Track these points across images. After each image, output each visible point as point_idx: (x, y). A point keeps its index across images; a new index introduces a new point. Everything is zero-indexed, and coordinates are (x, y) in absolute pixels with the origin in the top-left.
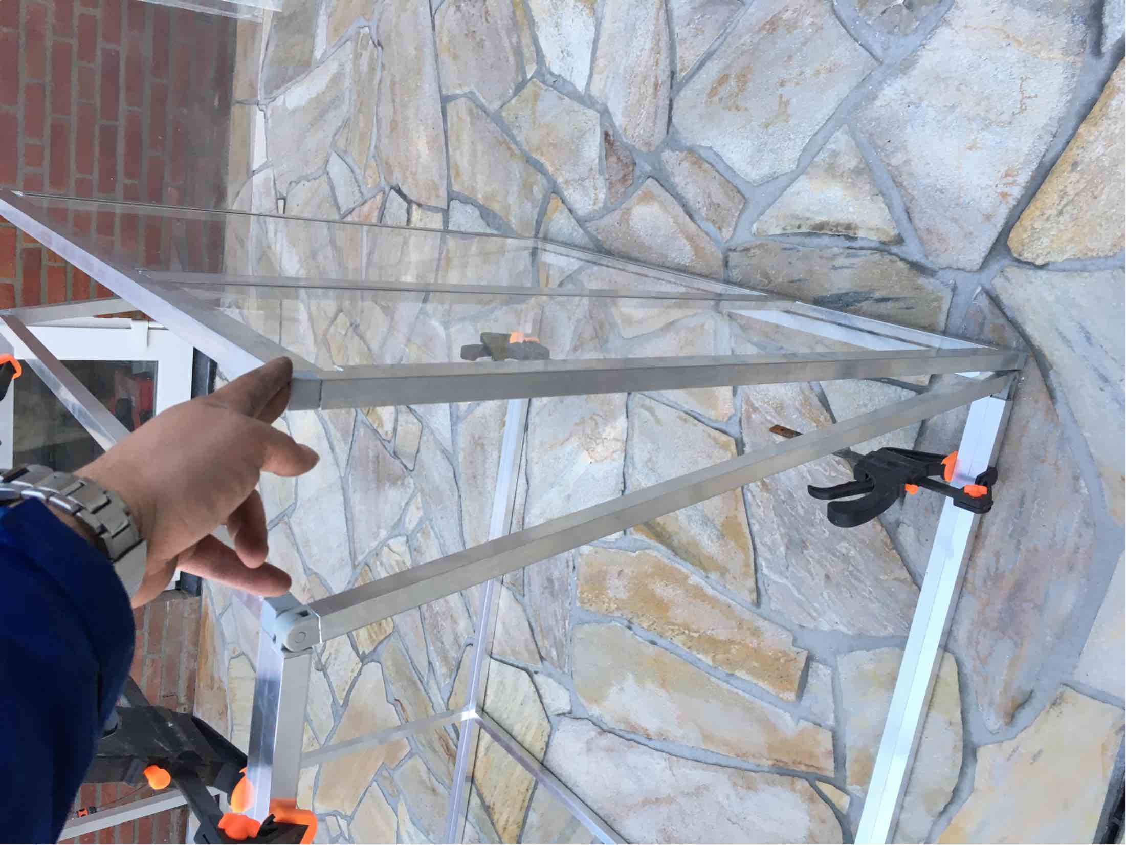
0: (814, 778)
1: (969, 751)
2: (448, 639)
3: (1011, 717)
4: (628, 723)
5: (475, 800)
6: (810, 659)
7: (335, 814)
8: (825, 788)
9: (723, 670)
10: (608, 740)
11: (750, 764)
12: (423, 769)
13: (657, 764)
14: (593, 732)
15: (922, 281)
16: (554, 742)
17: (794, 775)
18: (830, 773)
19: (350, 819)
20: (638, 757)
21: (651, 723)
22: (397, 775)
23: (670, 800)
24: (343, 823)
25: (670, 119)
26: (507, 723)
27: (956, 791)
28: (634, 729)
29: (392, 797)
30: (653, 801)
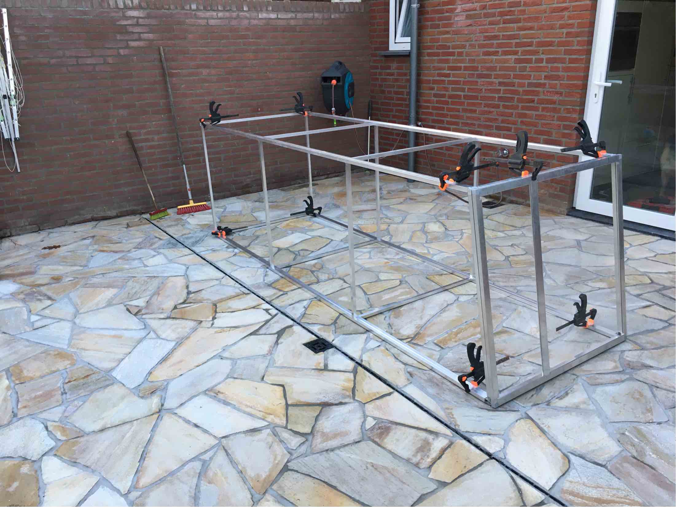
0: (413, 339)
1: (405, 364)
2: (499, 279)
3: (409, 372)
4: (447, 311)
5: (445, 272)
6: (442, 348)
7: (461, 238)
8: (409, 340)
9: (450, 332)
10: (445, 305)
11: (423, 329)
12: (462, 263)
13: (433, 313)
14: (449, 303)
15: (532, 404)
16: (451, 294)
17: (415, 336)
18: (413, 341)
19: (457, 242)
20: (437, 309)
21: (444, 315)
22: (464, 257)
23: (422, 312)
24: (457, 240)
25: (640, 381)
26: (463, 286)
27: (397, 359)
28: (444, 311)
29: (457, 254)
30: (423, 309)
